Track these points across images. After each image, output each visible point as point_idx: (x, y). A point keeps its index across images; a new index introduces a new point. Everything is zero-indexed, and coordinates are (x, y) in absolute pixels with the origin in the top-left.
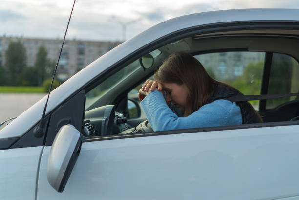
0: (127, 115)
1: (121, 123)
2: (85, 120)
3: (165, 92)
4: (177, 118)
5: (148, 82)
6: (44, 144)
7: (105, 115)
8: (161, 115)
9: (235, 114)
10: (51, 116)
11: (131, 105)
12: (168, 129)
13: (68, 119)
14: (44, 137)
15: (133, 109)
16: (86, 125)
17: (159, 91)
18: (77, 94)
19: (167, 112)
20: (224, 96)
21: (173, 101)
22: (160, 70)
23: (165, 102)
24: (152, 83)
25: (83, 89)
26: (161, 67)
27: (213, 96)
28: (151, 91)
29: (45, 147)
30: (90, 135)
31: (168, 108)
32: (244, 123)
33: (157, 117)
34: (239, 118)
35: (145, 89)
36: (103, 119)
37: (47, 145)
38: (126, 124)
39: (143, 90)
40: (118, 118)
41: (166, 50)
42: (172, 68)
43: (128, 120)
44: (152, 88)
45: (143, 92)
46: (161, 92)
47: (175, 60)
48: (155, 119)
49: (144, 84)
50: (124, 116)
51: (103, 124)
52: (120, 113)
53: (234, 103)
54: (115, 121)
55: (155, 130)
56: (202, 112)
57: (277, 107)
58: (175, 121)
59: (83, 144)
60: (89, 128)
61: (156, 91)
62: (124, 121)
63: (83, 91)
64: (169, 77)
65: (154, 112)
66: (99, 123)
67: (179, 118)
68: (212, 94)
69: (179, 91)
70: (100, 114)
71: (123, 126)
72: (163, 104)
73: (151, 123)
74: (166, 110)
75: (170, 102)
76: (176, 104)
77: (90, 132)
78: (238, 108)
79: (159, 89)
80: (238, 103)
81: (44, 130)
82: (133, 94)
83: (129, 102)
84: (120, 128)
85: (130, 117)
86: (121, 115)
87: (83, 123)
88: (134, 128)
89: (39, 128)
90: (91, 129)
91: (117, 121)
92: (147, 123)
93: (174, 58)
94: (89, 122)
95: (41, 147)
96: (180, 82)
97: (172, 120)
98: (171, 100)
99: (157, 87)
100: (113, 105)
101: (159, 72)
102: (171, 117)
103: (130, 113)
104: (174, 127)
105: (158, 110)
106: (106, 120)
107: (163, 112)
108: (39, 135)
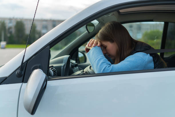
0: (78, 61)
1: (74, 67)
2: (50, 66)
3: (102, 47)
4: (111, 65)
5: (91, 41)
6: (23, 82)
7: (63, 62)
8: (100, 63)
9: (149, 62)
10: (27, 63)
11: (80, 55)
12: (105, 72)
13: (38, 65)
14: (22, 77)
15: (82, 58)
16: (51, 69)
17: (98, 46)
18: (44, 48)
19: (104, 61)
20: (142, 50)
21: (107, 53)
22: (99, 33)
23: (103, 54)
24: (94, 41)
25: (49, 45)
26: (100, 31)
27: (134, 50)
28: (94, 46)
29: (24, 84)
30: (54, 75)
31: (105, 58)
32: (155, 68)
33: (98, 64)
34: (152, 65)
35: (90, 45)
36: (62, 65)
37: (25, 83)
38: (77, 67)
39: (88, 46)
40: (72, 63)
41: (102, 21)
42: (107, 31)
43: (79, 64)
44: (94, 44)
45: (88, 47)
46: (100, 47)
47: (109, 26)
48: (96, 65)
49: (89, 42)
50: (76, 62)
51: (62, 68)
52: (74, 60)
53: (149, 55)
54: (70, 66)
55: (96, 73)
56: (128, 61)
57: (170, 56)
58: (110, 67)
59: (48, 82)
60: (53, 70)
61: (97, 47)
62: (76, 66)
63: (48, 47)
64: (105, 38)
65: (95, 60)
66: (60, 67)
67: (112, 65)
68: (133, 48)
69: (111, 47)
70: (61, 61)
71: (75, 68)
72: (101, 56)
73: (93, 67)
74: (103, 59)
75: (105, 53)
76: (109, 55)
77: (54, 73)
78: (151, 58)
79: (98, 45)
80: (151, 55)
81: (23, 73)
82: (82, 48)
83: (79, 53)
84: (74, 70)
85: (80, 62)
86: (74, 62)
87: (49, 67)
88: (82, 70)
89: (19, 71)
90: (54, 71)
91: (72, 65)
92: (91, 67)
93: (109, 25)
94: (52, 66)
95: (21, 84)
96: (112, 41)
97: (108, 66)
98: (106, 52)
99: (97, 44)
100: (69, 56)
101: (99, 34)
102: (107, 64)
103: (80, 60)
104: (109, 71)
105: (98, 59)
106: (64, 66)
107: (102, 61)
108: (19, 75)
